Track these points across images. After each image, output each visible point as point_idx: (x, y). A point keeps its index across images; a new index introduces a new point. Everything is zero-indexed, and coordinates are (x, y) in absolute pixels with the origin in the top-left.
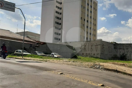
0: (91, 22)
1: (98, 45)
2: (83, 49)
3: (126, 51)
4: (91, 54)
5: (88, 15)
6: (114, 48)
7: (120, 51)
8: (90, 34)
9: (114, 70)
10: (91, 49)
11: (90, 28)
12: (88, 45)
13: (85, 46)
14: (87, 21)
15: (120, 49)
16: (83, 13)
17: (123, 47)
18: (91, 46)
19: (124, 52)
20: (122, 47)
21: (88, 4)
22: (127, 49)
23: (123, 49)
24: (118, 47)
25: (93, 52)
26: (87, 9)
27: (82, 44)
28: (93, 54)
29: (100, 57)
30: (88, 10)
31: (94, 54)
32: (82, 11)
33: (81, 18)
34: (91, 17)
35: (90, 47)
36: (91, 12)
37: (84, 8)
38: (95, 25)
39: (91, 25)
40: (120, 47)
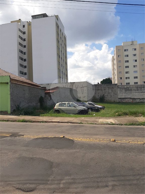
1: (84, 87)
3: (104, 91)
5: (61, 51)
7: (99, 92)
8: (64, 74)
11: (64, 67)
14: (62, 59)
17: (101, 87)
19: (102, 93)
21: (61, 38)
22: (105, 89)
23: (101, 90)
27: (64, 86)
30: (61, 45)
32: (57, 46)
34: (63, 54)
36: (63, 48)
37: (59, 42)
39: (64, 64)
40: (98, 88)
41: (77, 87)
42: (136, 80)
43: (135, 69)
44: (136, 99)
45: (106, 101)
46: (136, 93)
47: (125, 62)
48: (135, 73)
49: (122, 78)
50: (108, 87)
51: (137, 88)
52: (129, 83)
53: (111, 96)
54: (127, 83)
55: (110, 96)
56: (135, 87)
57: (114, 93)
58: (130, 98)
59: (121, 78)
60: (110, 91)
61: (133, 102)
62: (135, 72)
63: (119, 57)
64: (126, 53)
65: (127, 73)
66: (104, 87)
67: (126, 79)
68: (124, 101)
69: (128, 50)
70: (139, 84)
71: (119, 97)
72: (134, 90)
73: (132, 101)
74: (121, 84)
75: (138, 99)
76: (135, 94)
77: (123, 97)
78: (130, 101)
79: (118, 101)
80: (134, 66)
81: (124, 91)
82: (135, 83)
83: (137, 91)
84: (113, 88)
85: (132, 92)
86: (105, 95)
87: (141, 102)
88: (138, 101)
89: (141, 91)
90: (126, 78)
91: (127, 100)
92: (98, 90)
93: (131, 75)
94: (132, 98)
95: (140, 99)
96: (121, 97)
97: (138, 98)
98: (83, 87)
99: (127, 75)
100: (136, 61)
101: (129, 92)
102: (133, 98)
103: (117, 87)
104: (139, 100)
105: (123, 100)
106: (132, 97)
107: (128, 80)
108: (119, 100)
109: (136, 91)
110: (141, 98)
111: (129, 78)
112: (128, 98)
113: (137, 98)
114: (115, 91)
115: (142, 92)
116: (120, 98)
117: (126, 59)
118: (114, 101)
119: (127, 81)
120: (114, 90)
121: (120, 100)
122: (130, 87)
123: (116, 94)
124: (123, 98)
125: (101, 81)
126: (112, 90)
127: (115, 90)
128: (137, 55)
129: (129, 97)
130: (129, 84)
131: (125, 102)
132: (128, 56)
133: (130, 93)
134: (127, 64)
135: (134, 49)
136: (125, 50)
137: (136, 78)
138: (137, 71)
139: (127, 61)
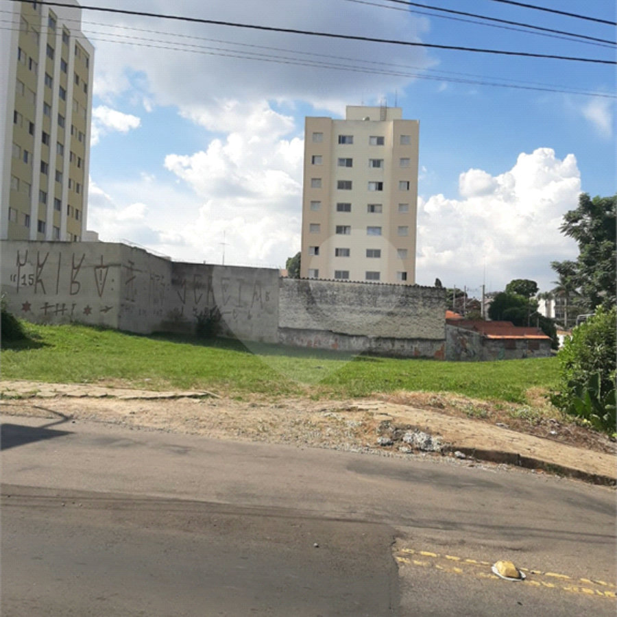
0: (62, 147)
1: (106, 267)
2: (27, 281)
4: (69, 307)
5: (47, 107)
6: (173, 282)
7: (198, 296)
8: (58, 203)
9: (509, 454)
10: (73, 282)
11: (59, 175)
12: (53, 259)
13: (40, 266)
14: (45, 138)
15: (197, 286)
16: (24, 89)
17: (210, 278)
18: (74, 268)
19: (210, 300)
20: (204, 281)
21: (51, 52)
22: (224, 287)
23: (210, 289)
24: (189, 279)
25: (82, 301)
26: (47, 75)
27: (23, 253)
28: (80, 309)
29: (115, 325)
30: (51, 79)
31: (88, 311)
32: (18, 80)
33: (16, 113)
34: (61, 119)
35: (66, 273)
36: (63, 93)
37: (32, 63)
38: (80, 162)
39: (60, 162)
40: (197, 279)
41: (77, 263)
43: (375, 219)
44: (352, 336)
45: (225, 336)
46: (354, 316)
47: (336, 185)
48: (373, 233)
49: (320, 250)
50: (238, 280)
51: (360, 293)
52: (346, 274)
53: (249, 317)
54: (338, 274)
55: (247, 316)
56: (351, 288)
57: (262, 307)
58: (329, 332)
59: (317, 249)
60: (247, 296)
61: (339, 349)
62: (374, 230)
63: (313, 162)
64: (344, 151)
65: (341, 230)
66: (223, 279)
67: (337, 255)
68: (299, 343)
69: (351, 137)
71: (282, 324)
72: (344, 300)
73: (333, 345)
75: (357, 336)
76: (347, 316)
77: (296, 325)
78: (324, 345)
79: (276, 341)
80: (373, 208)
82: (370, 275)
83: (359, 308)
84: (259, 283)
85: (335, 310)
86: (225, 309)
87: (370, 352)
88: (357, 344)
89: (375, 306)
90: (337, 250)
91: (313, 338)
93: (357, 241)
94: (336, 333)
95: (368, 339)
96: (290, 326)
97: (359, 333)
98: (104, 264)
99: (341, 241)
100: (380, 186)
101: (327, 306)
102: (339, 330)
103: (276, 281)
104: (361, 341)
105: (298, 338)
106: (333, 329)
107: (341, 259)
108: (281, 338)
109: (353, 307)
110: (370, 335)
111: (347, 253)
112: (318, 331)
113: (353, 333)
114: (267, 299)
115: (378, 312)
116: (286, 330)
117: (344, 174)
118: (261, 339)
119: (341, 264)
120: (263, 293)
121: (284, 335)
124: (299, 331)
125: (289, 259)
126: (255, 293)
127: (267, 293)
128: (386, 165)
129: (324, 326)
130: (347, 277)
131: (305, 344)
132: (349, 163)
133: (329, 310)
134: (343, 196)
135: (375, 141)
136: (342, 140)
137: (374, 253)
138: (380, 228)
139: (345, 185)
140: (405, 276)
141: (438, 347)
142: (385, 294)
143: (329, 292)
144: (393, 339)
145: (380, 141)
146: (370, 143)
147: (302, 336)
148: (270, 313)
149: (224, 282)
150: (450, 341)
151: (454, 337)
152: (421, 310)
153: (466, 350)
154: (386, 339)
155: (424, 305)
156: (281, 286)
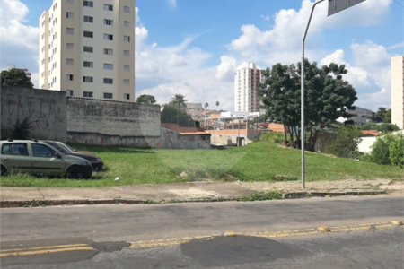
3: (26, 109)
7: (11, 109)
17: (20, 97)
19: (21, 113)
20: (16, 99)
22: (30, 104)
23: (20, 105)
24: (5, 97)
40: (10, 98)
42: (109, 88)
43: (109, 59)
44: (111, 136)
46: (113, 123)
47: (83, 34)
48: (108, 68)
49: (74, 77)
50: (40, 99)
52: (91, 94)
53: (48, 125)
54: (85, 93)
55: (45, 124)
57: (56, 117)
58: (98, 134)
59: (71, 77)
60: (46, 110)
61: (104, 144)
62: (108, 66)
63: (67, 17)
64: (87, 11)
65: (87, 64)
66: (29, 97)
67: (84, 81)
68: (80, 142)
69: (92, 3)
70: (115, 98)
71: (69, 130)
72: (106, 113)
73: (100, 142)
74: (71, 92)
75: (115, 136)
76: (108, 123)
77: (79, 130)
78: (95, 142)
79: (65, 141)
80: (106, 51)
81: (82, 112)
82: (106, 95)
83: (114, 118)
84: (53, 101)
85: (101, 119)
86: (32, 119)
87: (122, 146)
88: (114, 141)
89: (124, 116)
90: (84, 78)
91: (89, 138)
92: (10, 102)
93: (98, 72)
94: (102, 134)
95: (121, 138)
96: (74, 130)
97: (116, 134)
99: (87, 72)
100: (111, 38)
101: (96, 117)
102: (104, 133)
103: (64, 100)
104: (116, 139)
105: (80, 139)
106: (101, 132)
107: (87, 84)
108: (68, 138)
109: (112, 117)
110: (122, 135)
111: (91, 80)
112: (92, 133)
113: (113, 134)
114: (59, 112)
115: (125, 120)
116: (72, 133)
117: (88, 27)
119: (87, 87)
120: (56, 110)
121: (70, 137)
122: (99, 105)
123: (62, 120)
124: (80, 133)
126: (51, 108)
127: (59, 108)
128: (115, 24)
129: (94, 130)
130: (92, 96)
131: (84, 142)
132: (90, 19)
133: (97, 119)
134: (87, 42)
135: (107, 7)
136: (86, 4)
137: (108, 81)
138: (112, 65)
139: (88, 34)
140: (128, 96)
141: (157, 141)
142: (129, 109)
143: (97, 108)
144: (134, 137)
145: (111, 8)
146: (104, 9)
147: (82, 137)
148: (61, 121)
149: (30, 100)
150: (163, 138)
151: (165, 135)
152: (148, 119)
153: (171, 142)
154: (130, 137)
155: (150, 116)
156: (68, 103)
